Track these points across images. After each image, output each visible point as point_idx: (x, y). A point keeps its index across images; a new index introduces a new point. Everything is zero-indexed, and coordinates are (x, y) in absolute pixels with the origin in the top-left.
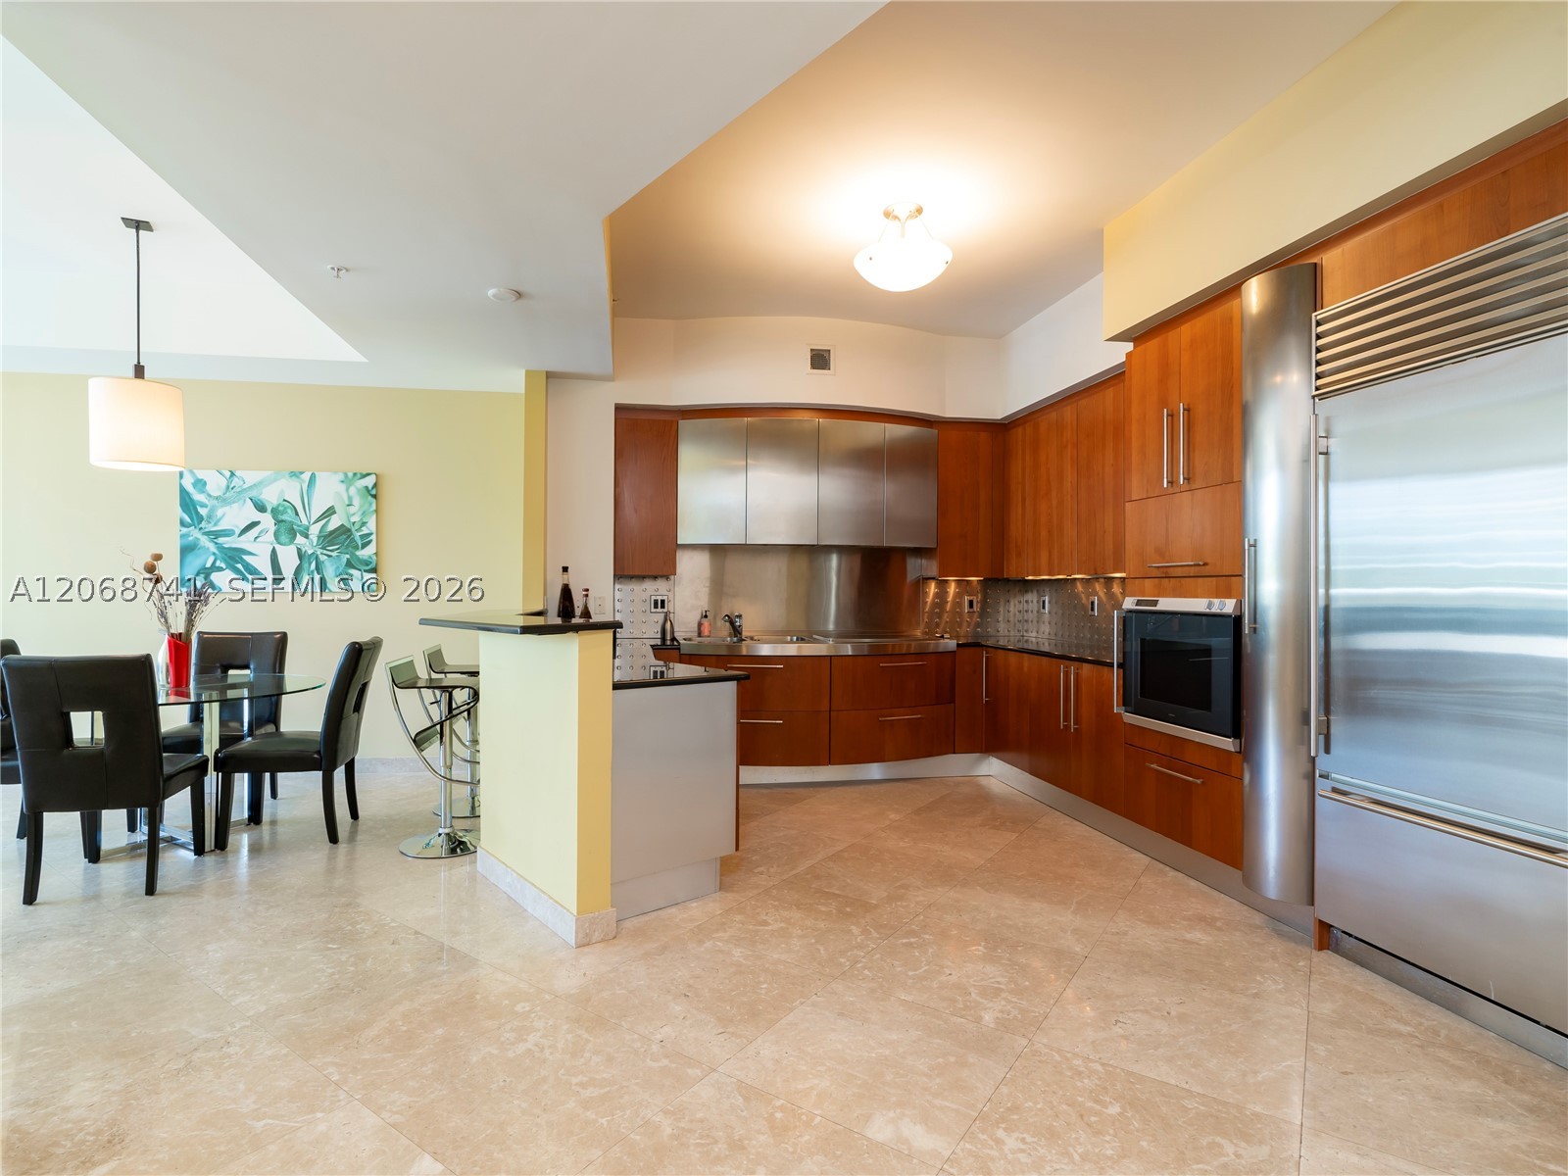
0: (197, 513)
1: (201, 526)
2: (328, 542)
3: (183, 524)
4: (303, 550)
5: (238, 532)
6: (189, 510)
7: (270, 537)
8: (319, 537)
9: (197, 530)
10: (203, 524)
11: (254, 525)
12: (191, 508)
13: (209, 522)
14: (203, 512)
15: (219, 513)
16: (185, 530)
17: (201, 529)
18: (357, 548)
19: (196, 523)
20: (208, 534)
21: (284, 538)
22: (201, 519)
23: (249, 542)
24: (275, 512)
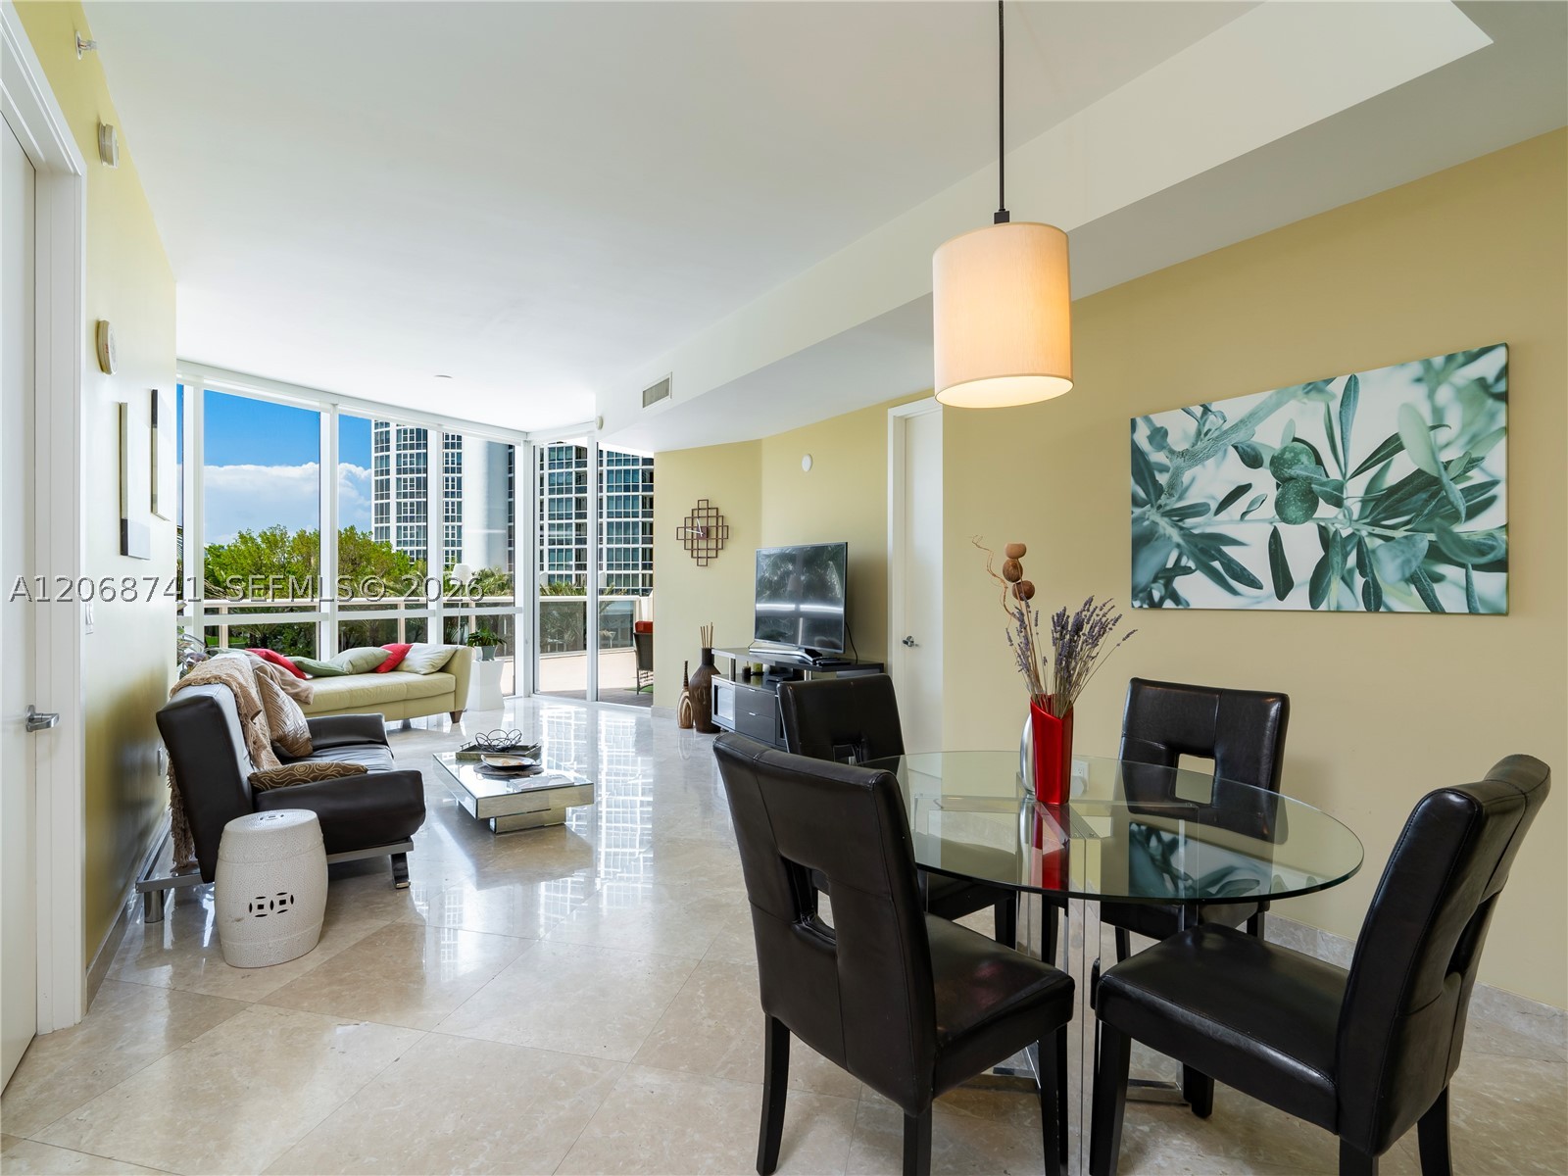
0: (1155, 482)
1: (1159, 502)
2: (1385, 510)
3: (1136, 502)
4: (1332, 529)
5: (1214, 506)
6: (1144, 479)
7: (1268, 510)
8: (1364, 502)
9: (1154, 510)
10: (1163, 500)
11: (1241, 490)
12: (1146, 475)
13: (1171, 495)
14: (1163, 479)
15: (1186, 478)
16: (1138, 511)
17: (1160, 507)
18: (1455, 517)
19: (1153, 497)
20: (1169, 514)
21: (1292, 511)
22: (1159, 490)
23: (1232, 521)
24: (1277, 464)
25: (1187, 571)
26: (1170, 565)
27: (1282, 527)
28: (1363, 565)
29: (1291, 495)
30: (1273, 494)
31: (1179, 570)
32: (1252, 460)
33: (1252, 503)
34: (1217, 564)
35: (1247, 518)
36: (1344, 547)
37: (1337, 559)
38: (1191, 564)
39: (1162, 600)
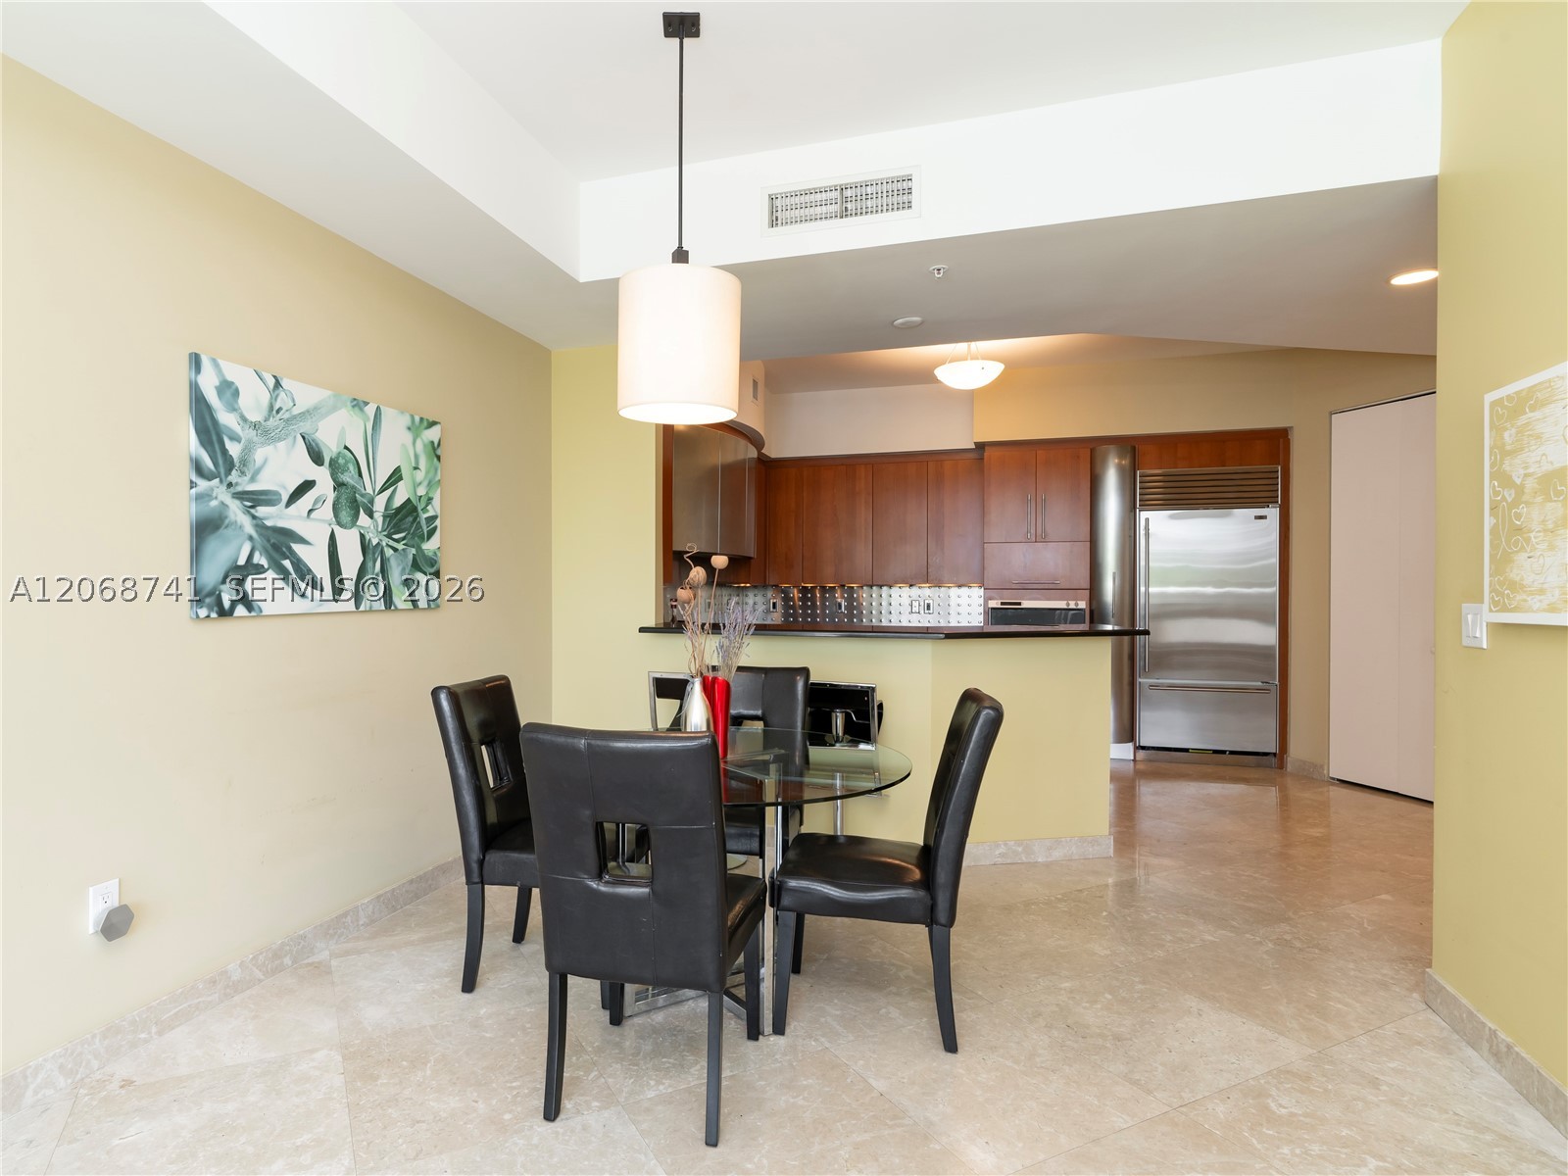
0: (225, 452)
1: (230, 478)
6: (211, 442)
8: (384, 517)
10: (234, 477)
12: (213, 437)
13: (243, 473)
14: (233, 449)
15: (258, 457)
16: (203, 485)
17: (230, 485)
19: (222, 471)
20: (241, 496)
21: (344, 516)
22: (229, 463)
24: (333, 464)
25: (260, 569)
26: (242, 562)
27: (338, 530)
28: (384, 571)
29: (343, 501)
30: (331, 496)
31: (251, 568)
32: (317, 457)
33: (316, 502)
34: (287, 563)
35: (313, 515)
36: (374, 554)
37: (370, 564)
38: (264, 562)
39: (234, 603)
